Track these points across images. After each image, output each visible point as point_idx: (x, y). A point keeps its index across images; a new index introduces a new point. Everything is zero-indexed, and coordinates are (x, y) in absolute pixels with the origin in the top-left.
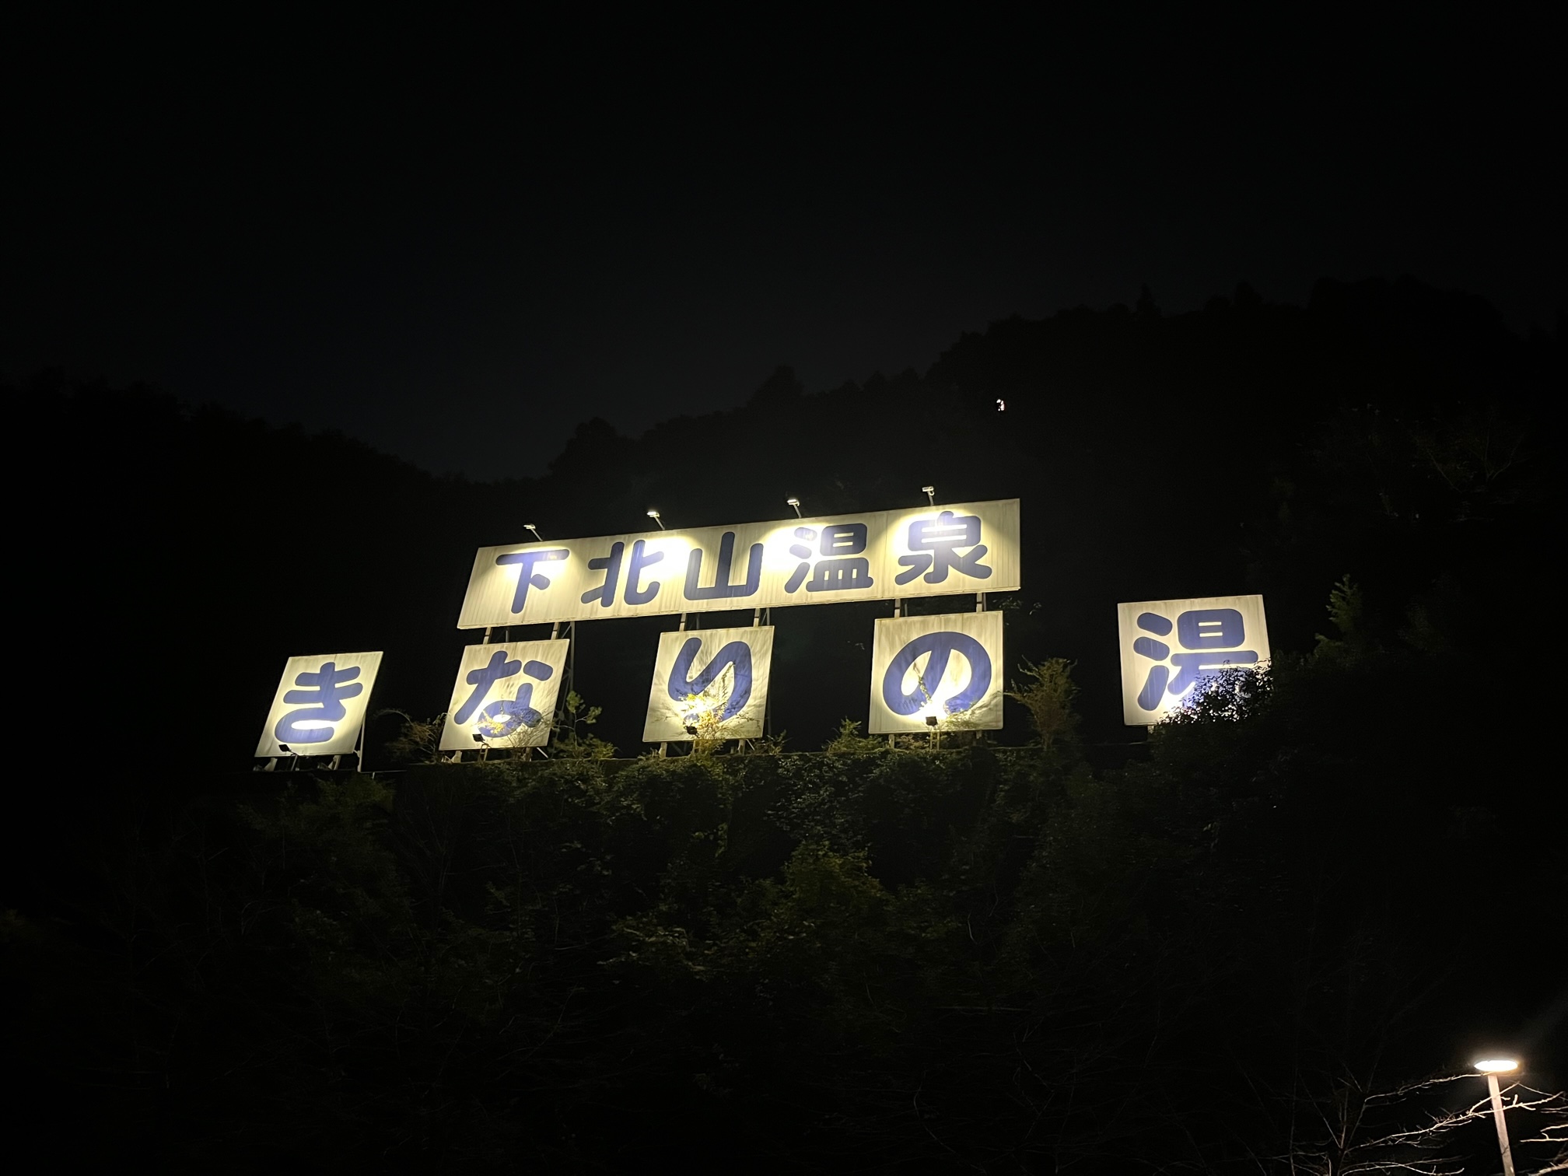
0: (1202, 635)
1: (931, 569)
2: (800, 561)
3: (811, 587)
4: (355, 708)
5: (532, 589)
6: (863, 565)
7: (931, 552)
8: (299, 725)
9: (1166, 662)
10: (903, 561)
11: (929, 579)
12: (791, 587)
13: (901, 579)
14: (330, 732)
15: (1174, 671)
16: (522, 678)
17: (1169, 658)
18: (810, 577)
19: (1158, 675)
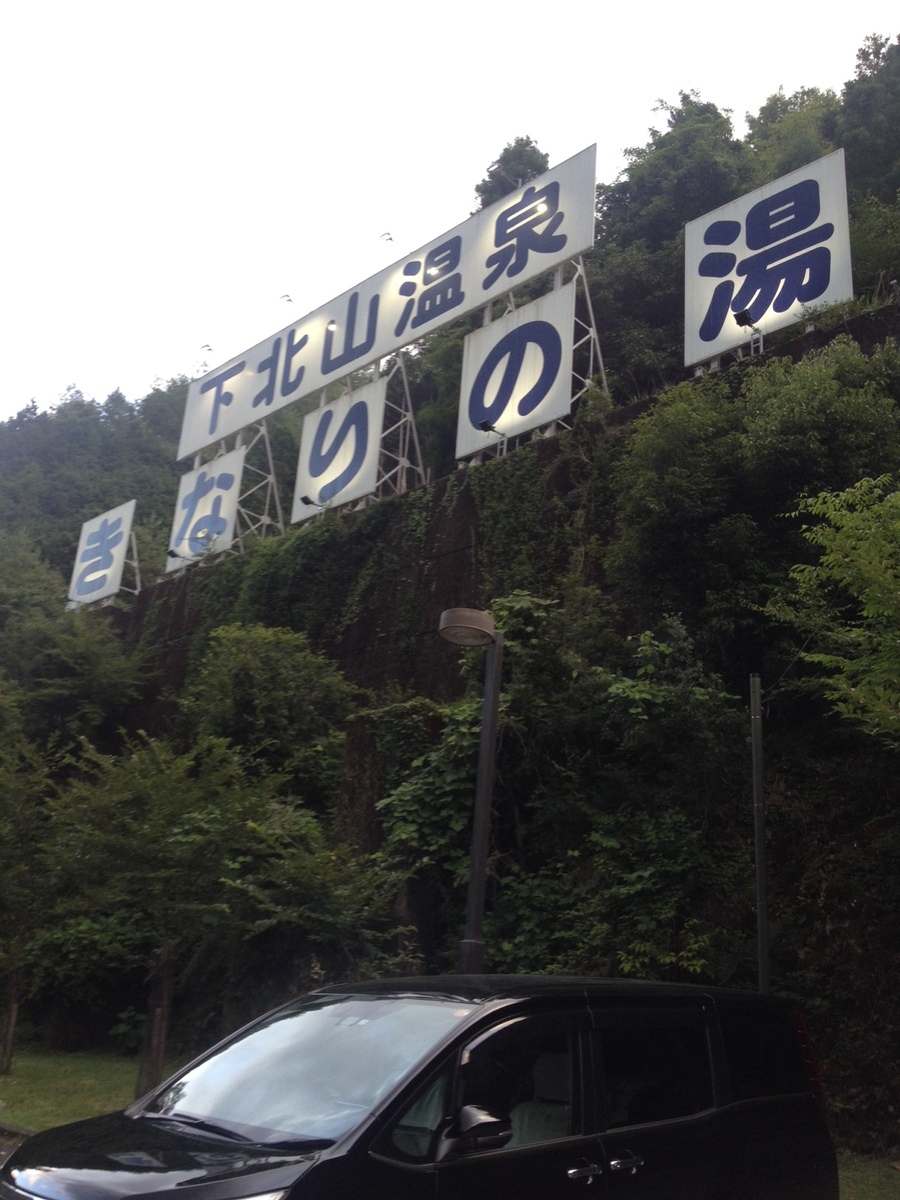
0: (772, 226)
1: (513, 261)
2: (406, 299)
3: (416, 323)
4: (119, 552)
5: (223, 407)
6: (456, 281)
7: (514, 241)
8: (91, 578)
9: (732, 276)
10: (490, 262)
11: (513, 272)
12: (399, 331)
13: (488, 283)
14: (104, 577)
15: (739, 282)
16: (216, 492)
17: (734, 271)
18: (414, 313)
19: (722, 294)
